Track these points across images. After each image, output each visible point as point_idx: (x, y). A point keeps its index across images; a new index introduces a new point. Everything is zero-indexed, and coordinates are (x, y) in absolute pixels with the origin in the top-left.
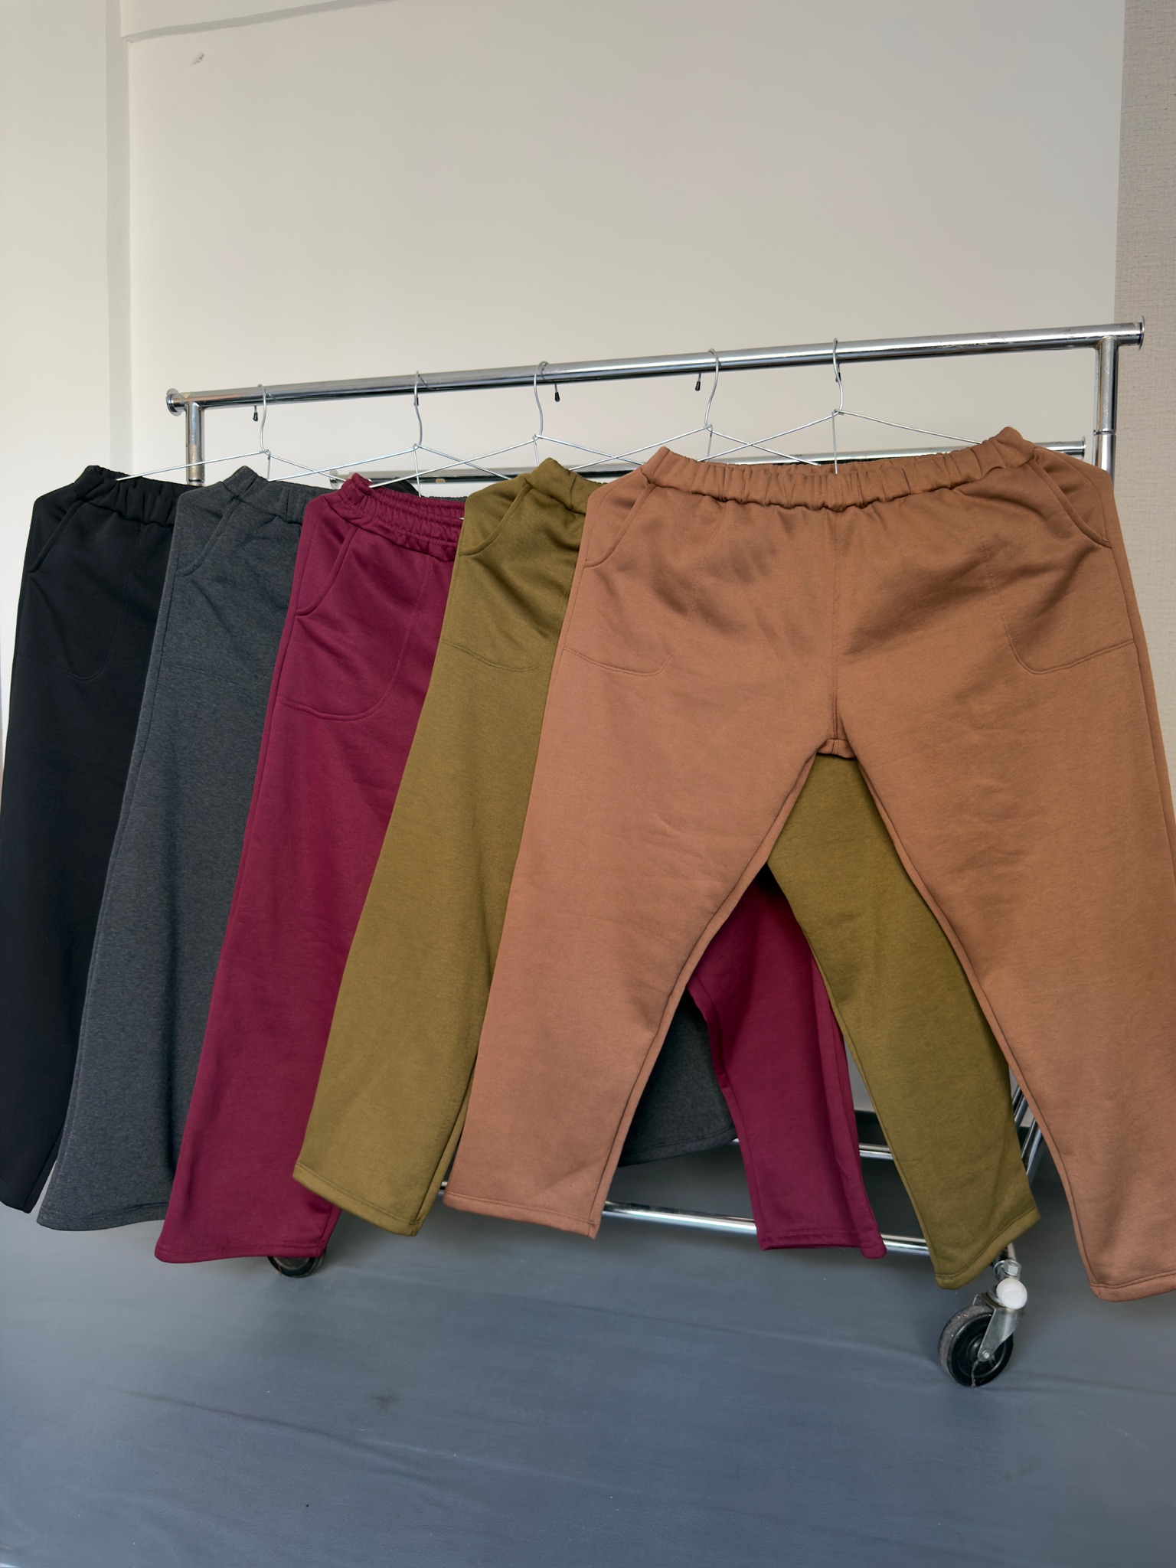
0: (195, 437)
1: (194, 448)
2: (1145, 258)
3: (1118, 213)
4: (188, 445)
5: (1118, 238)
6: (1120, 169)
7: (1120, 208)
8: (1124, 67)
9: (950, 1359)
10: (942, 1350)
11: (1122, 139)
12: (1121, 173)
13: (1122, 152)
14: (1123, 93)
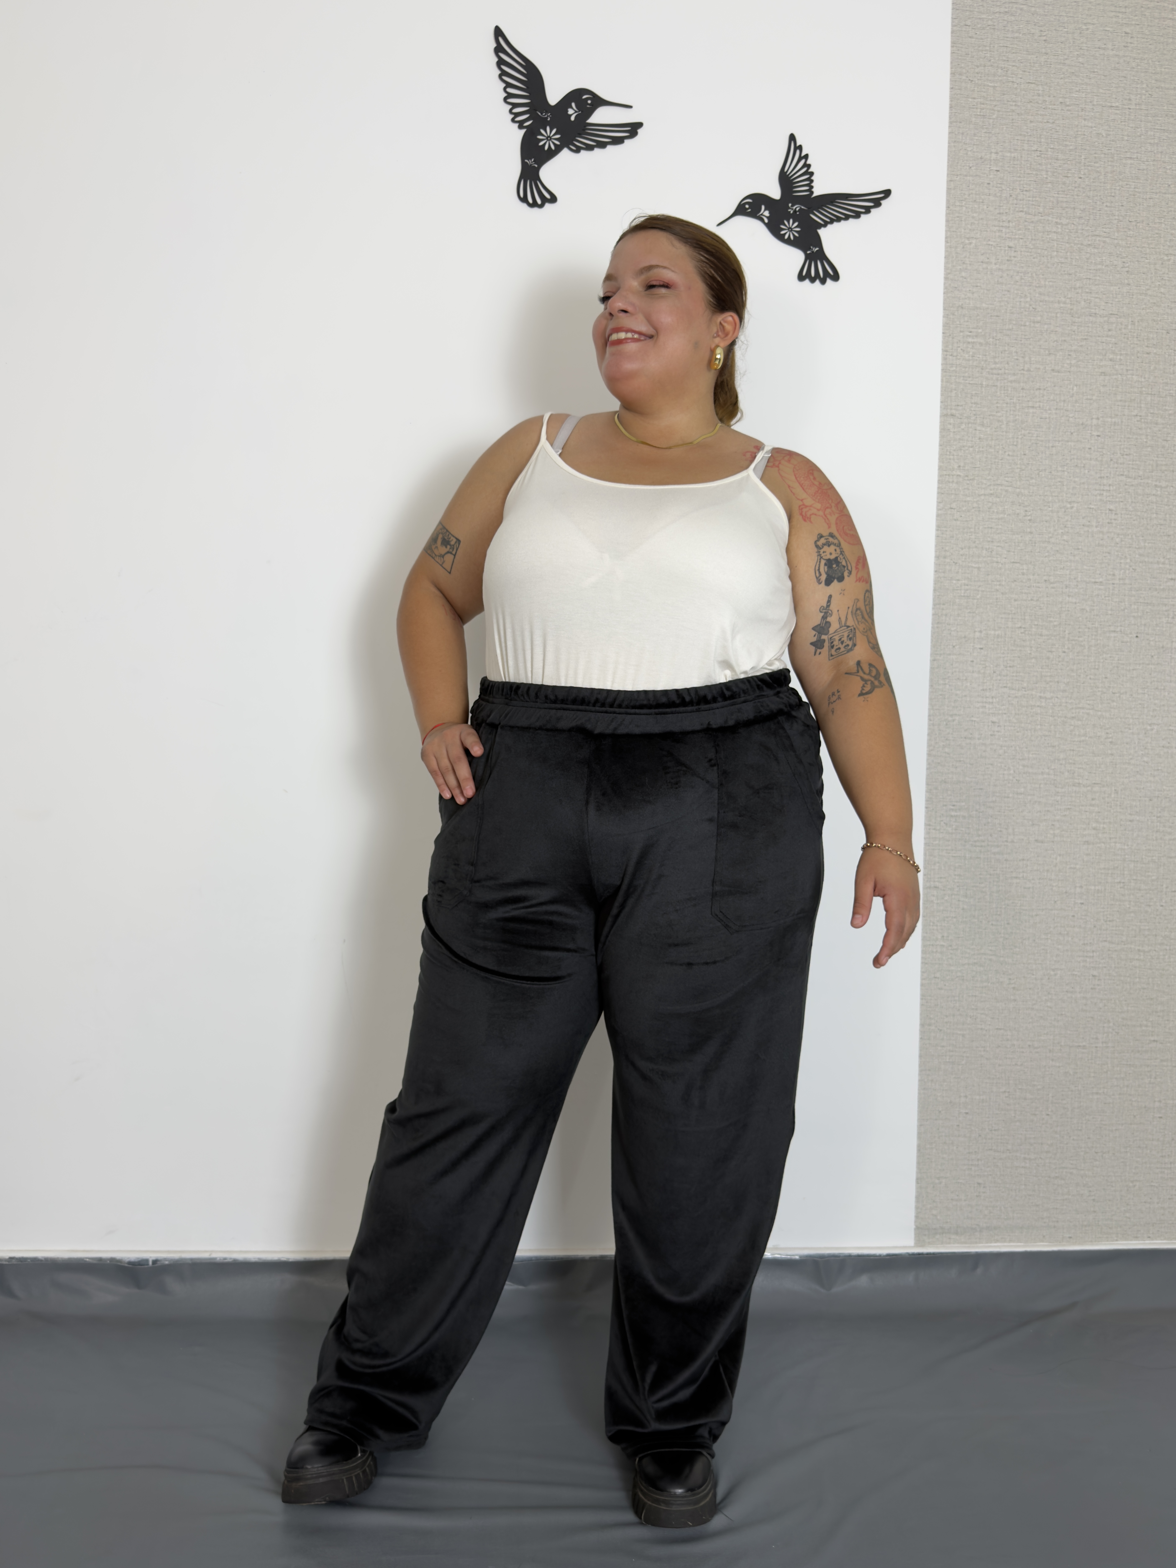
2: (970, 334)
3: (945, 284)
5: (944, 309)
6: (946, 238)
7: (946, 278)
8: (950, 133)
11: (948, 207)
12: (947, 242)
14: (948, 160)
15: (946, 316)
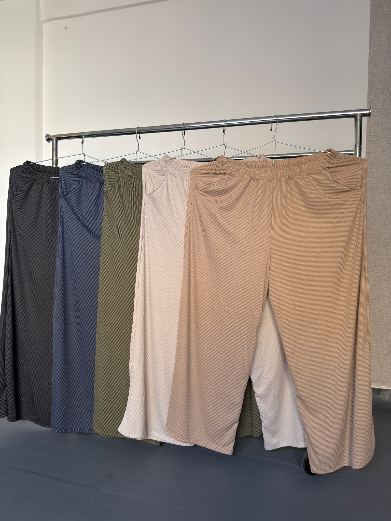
0: (55, 150)
1: (54, 153)
2: (378, 89)
4: (53, 153)
5: (368, 82)
6: (369, 59)
7: (369, 72)
8: (370, 25)
9: (304, 465)
10: (302, 462)
11: (369, 49)
12: (369, 61)
13: (369, 54)
14: (370, 34)
15: (369, 85)
